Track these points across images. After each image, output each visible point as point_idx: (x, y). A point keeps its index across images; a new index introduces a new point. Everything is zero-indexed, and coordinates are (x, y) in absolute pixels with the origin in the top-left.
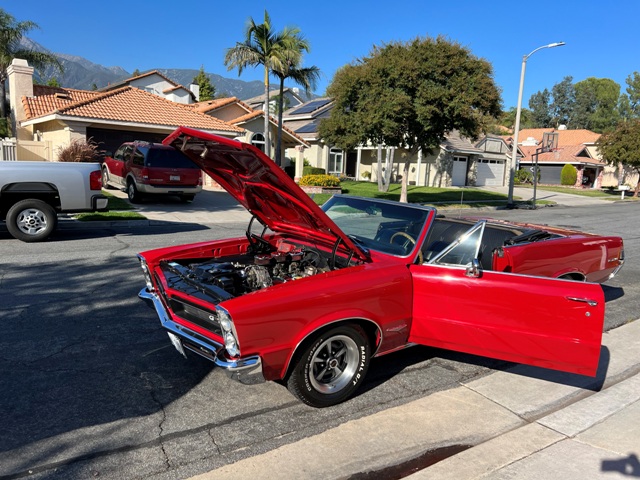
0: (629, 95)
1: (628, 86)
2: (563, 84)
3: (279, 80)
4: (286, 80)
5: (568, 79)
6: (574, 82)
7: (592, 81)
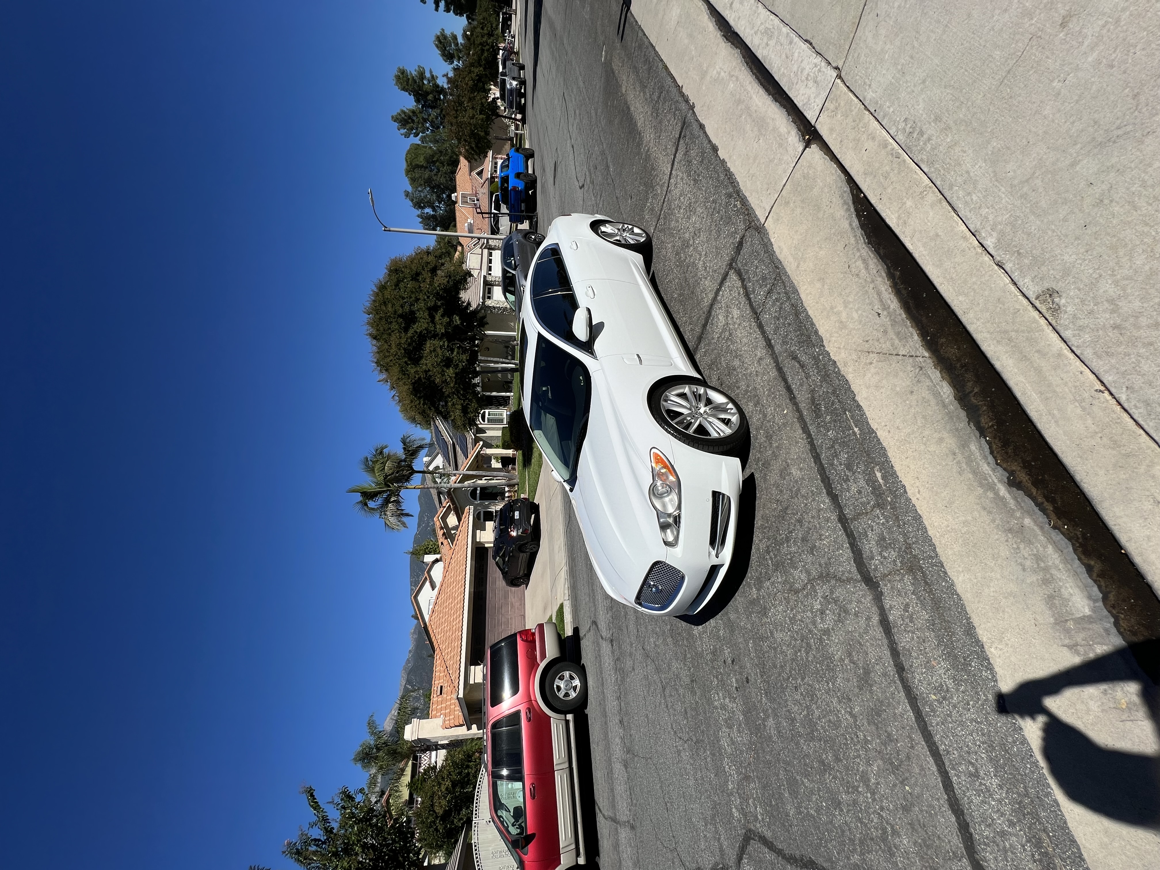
0: (421, 134)
1: (412, 136)
2: (412, 200)
3: (416, 475)
4: (415, 468)
5: (407, 194)
6: (410, 189)
7: (408, 172)
